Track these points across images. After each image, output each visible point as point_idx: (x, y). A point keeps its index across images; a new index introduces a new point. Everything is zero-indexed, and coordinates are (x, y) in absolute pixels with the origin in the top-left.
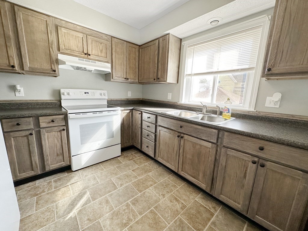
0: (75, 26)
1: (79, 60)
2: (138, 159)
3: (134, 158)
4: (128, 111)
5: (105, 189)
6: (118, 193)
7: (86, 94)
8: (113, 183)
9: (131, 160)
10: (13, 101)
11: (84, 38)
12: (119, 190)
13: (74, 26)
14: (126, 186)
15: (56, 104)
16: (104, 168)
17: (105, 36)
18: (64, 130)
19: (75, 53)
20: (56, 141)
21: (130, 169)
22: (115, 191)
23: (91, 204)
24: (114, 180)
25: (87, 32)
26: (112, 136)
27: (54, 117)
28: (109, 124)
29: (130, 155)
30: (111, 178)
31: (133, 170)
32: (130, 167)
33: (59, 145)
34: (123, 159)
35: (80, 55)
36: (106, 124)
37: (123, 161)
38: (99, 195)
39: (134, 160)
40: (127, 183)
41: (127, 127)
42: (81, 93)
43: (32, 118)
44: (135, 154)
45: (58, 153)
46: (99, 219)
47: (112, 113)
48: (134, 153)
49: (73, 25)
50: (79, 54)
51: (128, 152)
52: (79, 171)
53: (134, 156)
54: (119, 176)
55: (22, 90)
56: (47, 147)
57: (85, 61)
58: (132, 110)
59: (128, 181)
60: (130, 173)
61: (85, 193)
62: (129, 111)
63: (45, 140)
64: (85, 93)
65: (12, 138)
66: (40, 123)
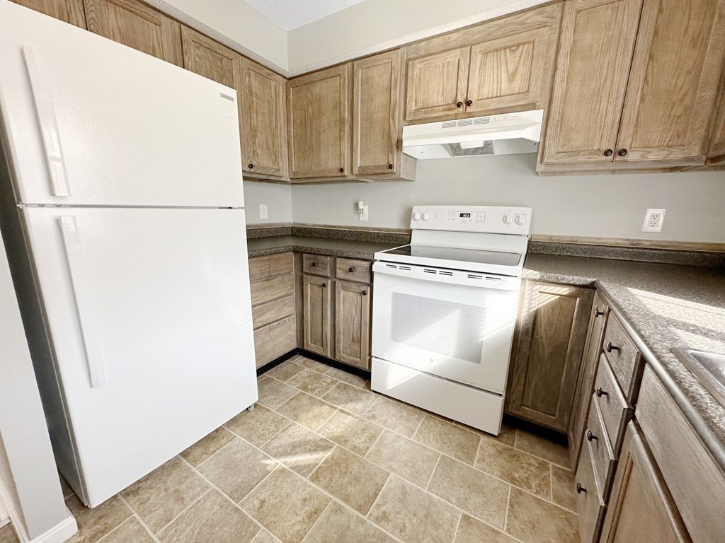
0: (446, 37)
1: (444, 126)
2: (539, 502)
3: (530, 487)
4: (565, 291)
5: (350, 483)
6: (349, 528)
7: (464, 219)
8: (377, 489)
9: (513, 480)
10: (355, 228)
11: (461, 61)
12: (363, 522)
13: (443, 39)
14: (386, 536)
15: (404, 238)
16: (420, 432)
17: (538, 14)
18: (364, 293)
19: (435, 112)
20: (354, 310)
21: (463, 504)
22: (356, 512)
23: (301, 480)
24: (392, 484)
25: (475, 37)
26: (475, 356)
27: (355, 262)
28: (471, 315)
29: (532, 461)
30: (394, 470)
31: (466, 518)
32: (476, 500)
33: (356, 321)
34: (490, 456)
35: (448, 113)
36: (458, 311)
37: (482, 460)
38: (331, 480)
39: (521, 493)
40: (397, 531)
41: (547, 351)
42: (451, 215)
43: (329, 258)
44: (555, 474)
45: (354, 336)
46: (263, 528)
47: (483, 282)
48: (554, 468)
49: (441, 38)
50: (444, 110)
51: (538, 448)
52: (380, 397)
53: (545, 479)
54: (412, 487)
55: (366, 210)
56: (341, 317)
57: (460, 124)
58: (586, 291)
59: (409, 528)
60: (447, 515)
61: (326, 448)
62: (572, 290)
63: (339, 303)
64: (462, 215)
65: (309, 285)
66: (337, 270)
